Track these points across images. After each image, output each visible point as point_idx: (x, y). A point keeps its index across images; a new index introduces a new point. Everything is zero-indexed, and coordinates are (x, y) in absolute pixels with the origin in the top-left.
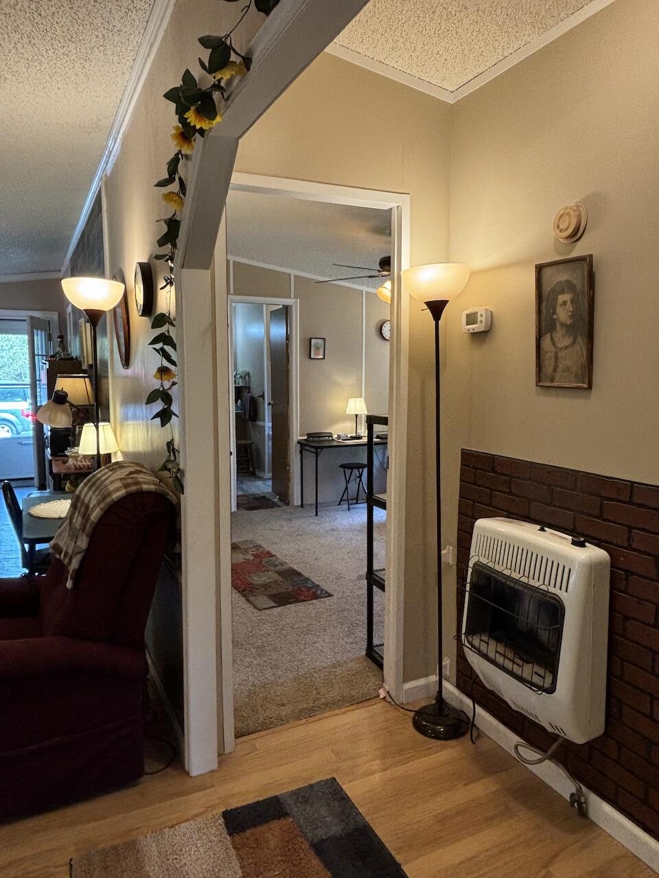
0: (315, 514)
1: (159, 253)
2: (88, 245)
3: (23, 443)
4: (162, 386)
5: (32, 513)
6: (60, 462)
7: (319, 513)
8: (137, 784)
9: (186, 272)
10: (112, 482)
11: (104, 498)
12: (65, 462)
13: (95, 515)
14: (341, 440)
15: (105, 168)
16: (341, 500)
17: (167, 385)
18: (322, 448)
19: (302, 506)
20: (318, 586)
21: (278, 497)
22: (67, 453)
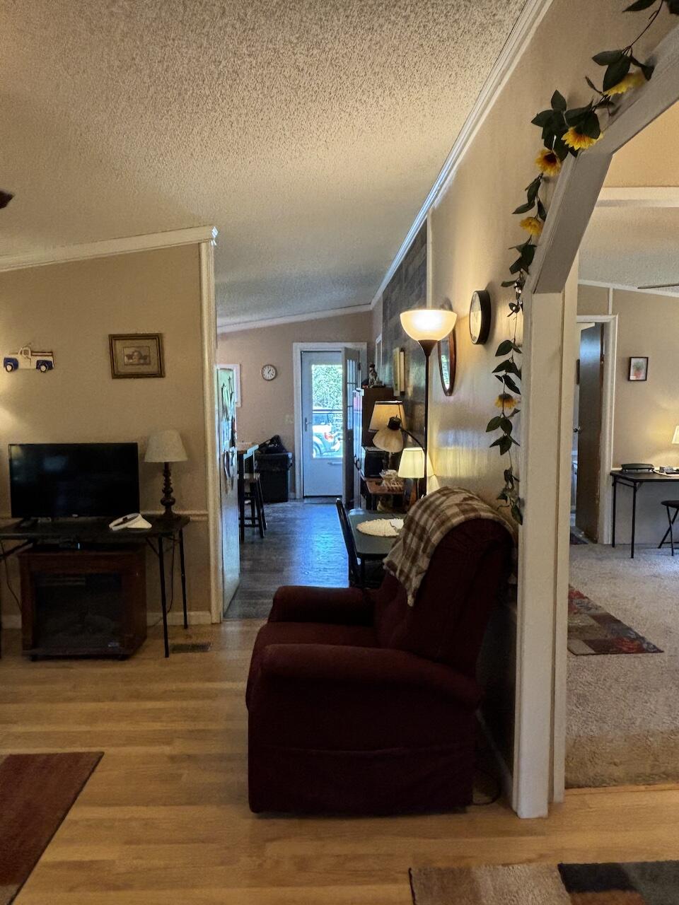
0: (630, 556)
1: (507, 281)
2: (406, 277)
3: (333, 463)
4: (503, 414)
5: (360, 529)
6: (374, 483)
7: (635, 555)
8: (465, 812)
9: (538, 298)
10: (449, 507)
11: (443, 523)
12: (379, 484)
13: (436, 538)
14: (665, 474)
15: (433, 199)
16: (662, 543)
17: (508, 412)
18: (641, 481)
19: (613, 545)
20: (643, 638)
21: (583, 533)
22: (382, 475)
